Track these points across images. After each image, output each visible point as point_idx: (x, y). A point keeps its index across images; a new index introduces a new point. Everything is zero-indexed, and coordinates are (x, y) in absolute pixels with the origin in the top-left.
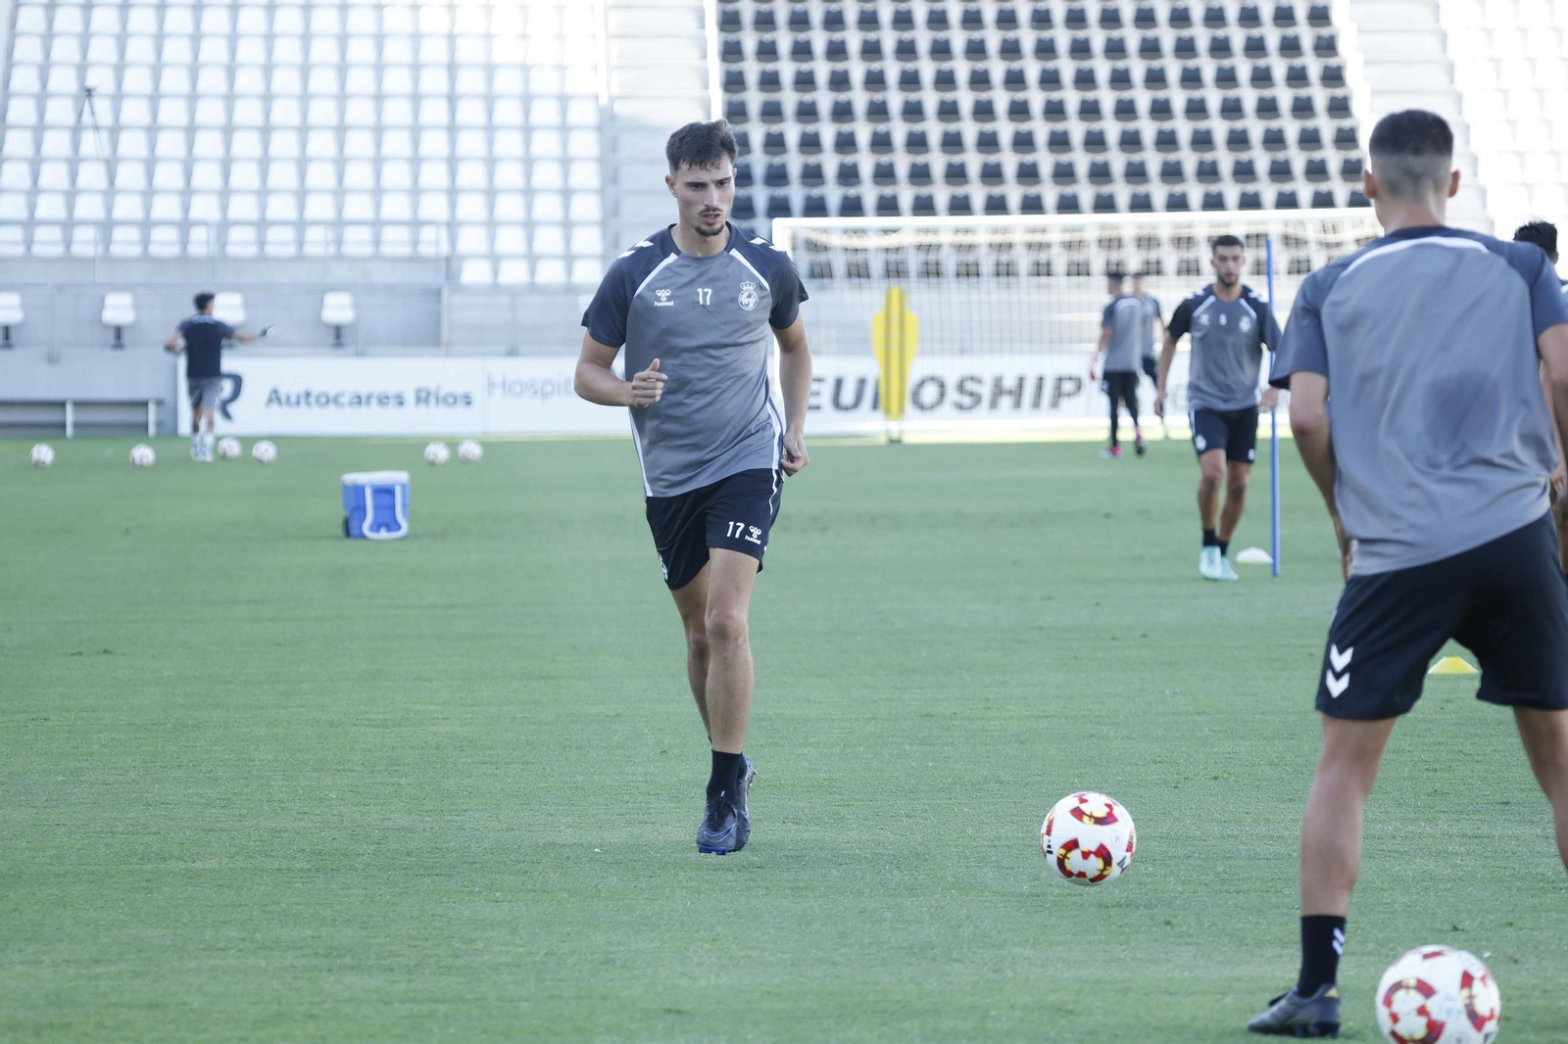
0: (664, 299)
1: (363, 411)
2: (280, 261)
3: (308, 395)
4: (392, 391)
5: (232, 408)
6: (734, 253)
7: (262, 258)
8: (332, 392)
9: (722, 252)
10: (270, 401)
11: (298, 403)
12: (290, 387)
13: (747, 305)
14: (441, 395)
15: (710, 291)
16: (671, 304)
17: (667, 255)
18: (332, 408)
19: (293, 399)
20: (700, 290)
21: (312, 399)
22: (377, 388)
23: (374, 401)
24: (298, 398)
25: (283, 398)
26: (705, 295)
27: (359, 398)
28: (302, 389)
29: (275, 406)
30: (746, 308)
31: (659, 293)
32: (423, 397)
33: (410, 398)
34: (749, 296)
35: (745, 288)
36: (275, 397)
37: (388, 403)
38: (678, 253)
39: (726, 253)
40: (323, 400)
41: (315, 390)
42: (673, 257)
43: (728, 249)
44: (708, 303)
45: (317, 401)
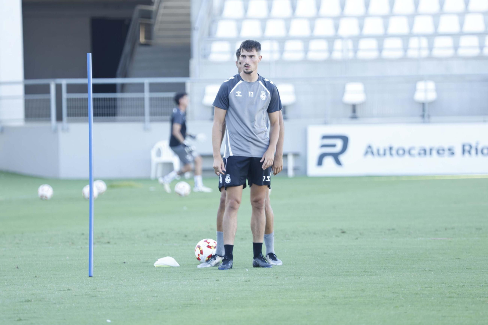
0: (239, 94)
1: (427, 159)
2: (391, 61)
3: (391, 149)
4: (446, 147)
5: (342, 158)
6: (260, 82)
7: (380, 60)
8: (407, 148)
9: (256, 82)
10: (367, 153)
11: (385, 154)
12: (379, 144)
13: (263, 98)
14: (480, 148)
15: (253, 93)
16: (241, 96)
17: (239, 81)
18: (407, 156)
19: (382, 152)
20: (250, 92)
21: (394, 152)
22: (436, 144)
23: (434, 152)
24: (385, 151)
25: (375, 151)
26: (251, 94)
27: (425, 151)
28: (387, 146)
29: (369, 156)
30: (262, 99)
31: (237, 92)
32: (466, 150)
33: (458, 150)
34: (264, 96)
35: (262, 93)
36: (369, 151)
37: (443, 154)
38: (243, 80)
39: (257, 82)
40: (401, 152)
41: (395, 146)
42: (241, 82)
43: (258, 80)
44: (252, 96)
45: (397, 153)
